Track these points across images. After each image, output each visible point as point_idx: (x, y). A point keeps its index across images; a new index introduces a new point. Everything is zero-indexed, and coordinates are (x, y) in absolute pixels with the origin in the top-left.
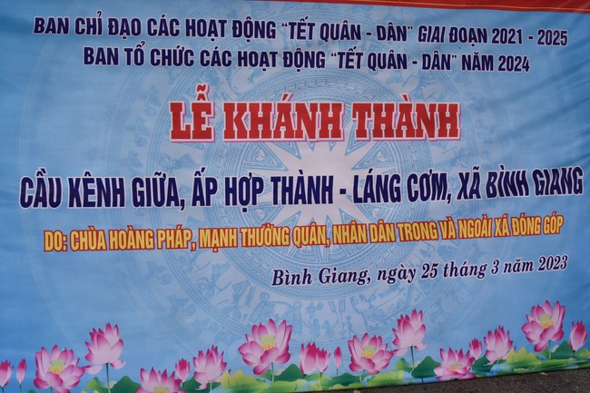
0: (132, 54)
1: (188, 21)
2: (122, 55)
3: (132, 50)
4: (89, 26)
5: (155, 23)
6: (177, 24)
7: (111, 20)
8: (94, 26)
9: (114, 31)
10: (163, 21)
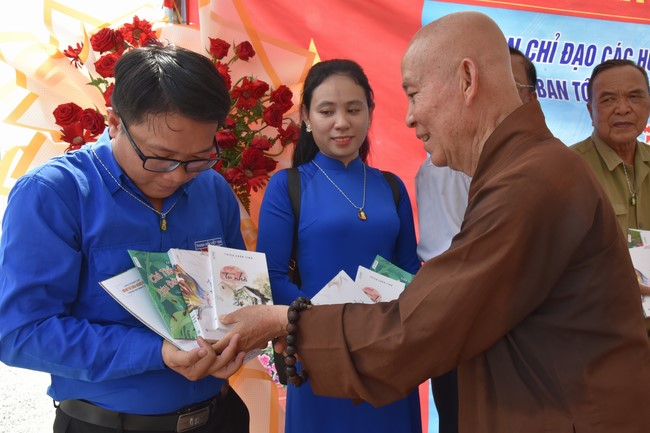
0: (579, 88)
1: (641, 51)
2: (570, 88)
3: (579, 84)
4: (541, 50)
5: (610, 53)
6: (631, 54)
7: (567, 45)
8: (547, 52)
9: (566, 59)
10: (619, 50)
